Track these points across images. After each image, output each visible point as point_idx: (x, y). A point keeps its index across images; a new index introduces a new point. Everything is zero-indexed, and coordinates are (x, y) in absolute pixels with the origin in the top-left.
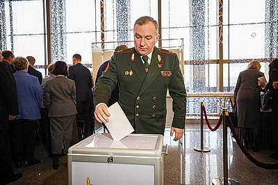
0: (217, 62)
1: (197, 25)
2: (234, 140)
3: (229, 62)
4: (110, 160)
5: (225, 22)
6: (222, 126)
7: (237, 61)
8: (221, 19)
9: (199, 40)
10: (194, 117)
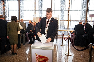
0: (67, 21)
1: (62, 10)
2: (71, 43)
3: (70, 21)
4: (42, 49)
5: (70, 10)
6: (68, 39)
7: (73, 21)
8: (69, 9)
9: (62, 15)
10: (60, 36)
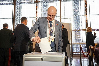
0: (85, 30)
1: (76, 15)
5: (88, 14)
9: (77, 21)
